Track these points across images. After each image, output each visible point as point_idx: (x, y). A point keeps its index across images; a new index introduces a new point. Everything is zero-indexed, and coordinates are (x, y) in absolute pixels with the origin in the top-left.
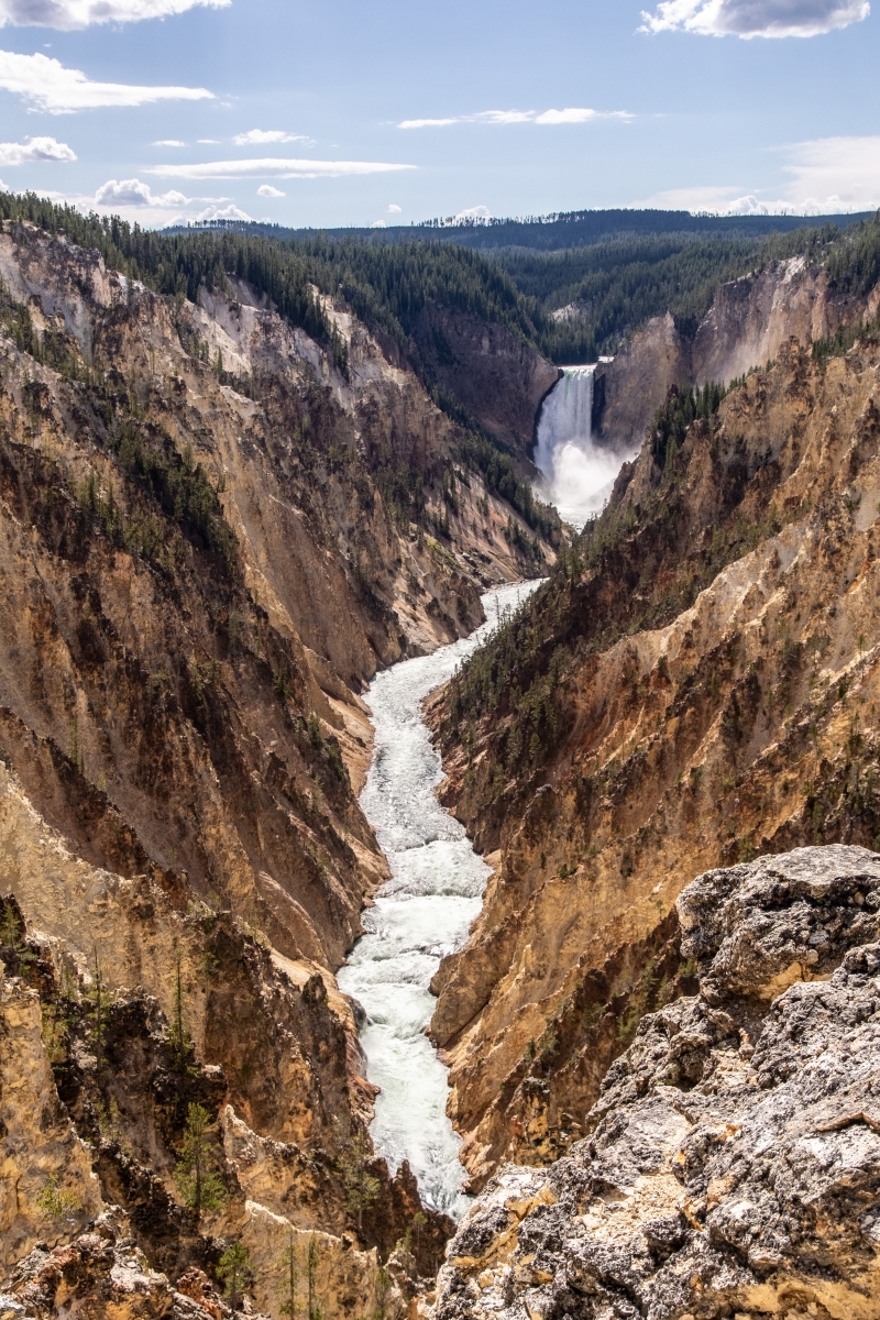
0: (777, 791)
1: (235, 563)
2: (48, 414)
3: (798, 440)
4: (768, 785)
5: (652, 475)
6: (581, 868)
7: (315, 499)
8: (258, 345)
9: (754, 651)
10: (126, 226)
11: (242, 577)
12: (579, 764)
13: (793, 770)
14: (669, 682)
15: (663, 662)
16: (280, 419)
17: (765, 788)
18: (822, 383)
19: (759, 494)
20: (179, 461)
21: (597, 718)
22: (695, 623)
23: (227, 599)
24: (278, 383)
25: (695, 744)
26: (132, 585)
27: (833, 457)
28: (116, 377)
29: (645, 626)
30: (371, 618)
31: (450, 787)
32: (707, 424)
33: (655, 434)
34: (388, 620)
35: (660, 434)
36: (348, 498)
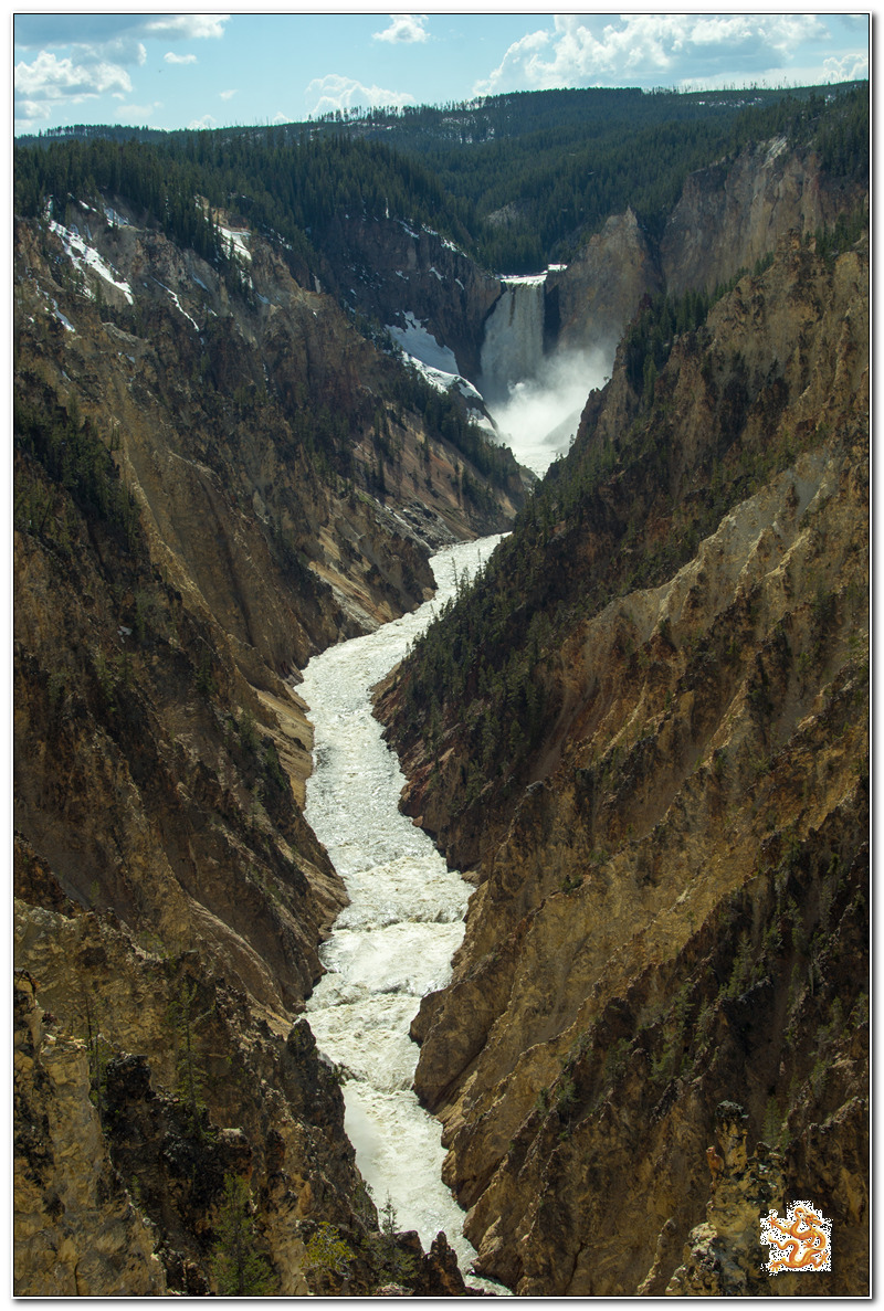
0: (819, 771)
1: (137, 535)
3: (805, 352)
4: (810, 765)
5: (628, 404)
6: (588, 879)
7: (226, 453)
8: (141, 272)
9: (778, 605)
11: (147, 552)
12: (570, 754)
13: (837, 746)
14: (674, 650)
15: (665, 626)
16: (175, 359)
17: (805, 769)
18: (830, 283)
19: (765, 419)
20: (63, 416)
21: (589, 697)
22: (701, 577)
23: (132, 580)
25: (714, 723)
27: (851, 370)
29: (639, 584)
30: (299, 594)
31: (413, 792)
32: (695, 338)
33: (629, 354)
34: (320, 594)
35: (635, 353)
36: (263, 449)
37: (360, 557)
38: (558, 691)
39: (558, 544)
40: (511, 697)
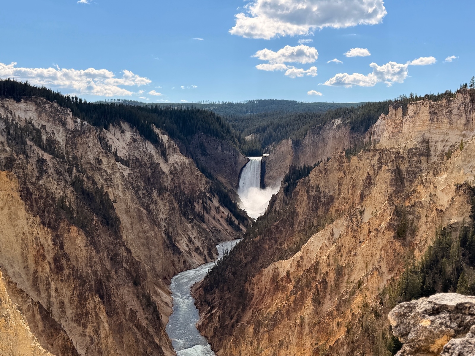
0: (334, 326)
1: (119, 231)
2: (46, 171)
3: (340, 187)
4: (331, 323)
5: (284, 199)
7: (152, 206)
8: (131, 146)
9: (324, 268)
10: (81, 100)
11: (121, 237)
12: (254, 313)
13: (341, 317)
14: (291, 281)
15: (288, 273)
16: (139, 175)
17: (330, 324)
18: (349, 165)
19: (325, 207)
20: (99, 191)
21: (263, 295)
22: (301, 257)
24: (139, 161)
25: (301, 306)
26: (77, 239)
27: (353, 194)
28: (75, 158)
29: (281, 258)
30: (172, 254)
31: (202, 323)
32: (305, 180)
33: (285, 183)
34: (179, 254)
35: (287, 184)
36: (165, 206)
37: (194, 243)
38: (253, 292)
39: (257, 243)
40: (237, 292)
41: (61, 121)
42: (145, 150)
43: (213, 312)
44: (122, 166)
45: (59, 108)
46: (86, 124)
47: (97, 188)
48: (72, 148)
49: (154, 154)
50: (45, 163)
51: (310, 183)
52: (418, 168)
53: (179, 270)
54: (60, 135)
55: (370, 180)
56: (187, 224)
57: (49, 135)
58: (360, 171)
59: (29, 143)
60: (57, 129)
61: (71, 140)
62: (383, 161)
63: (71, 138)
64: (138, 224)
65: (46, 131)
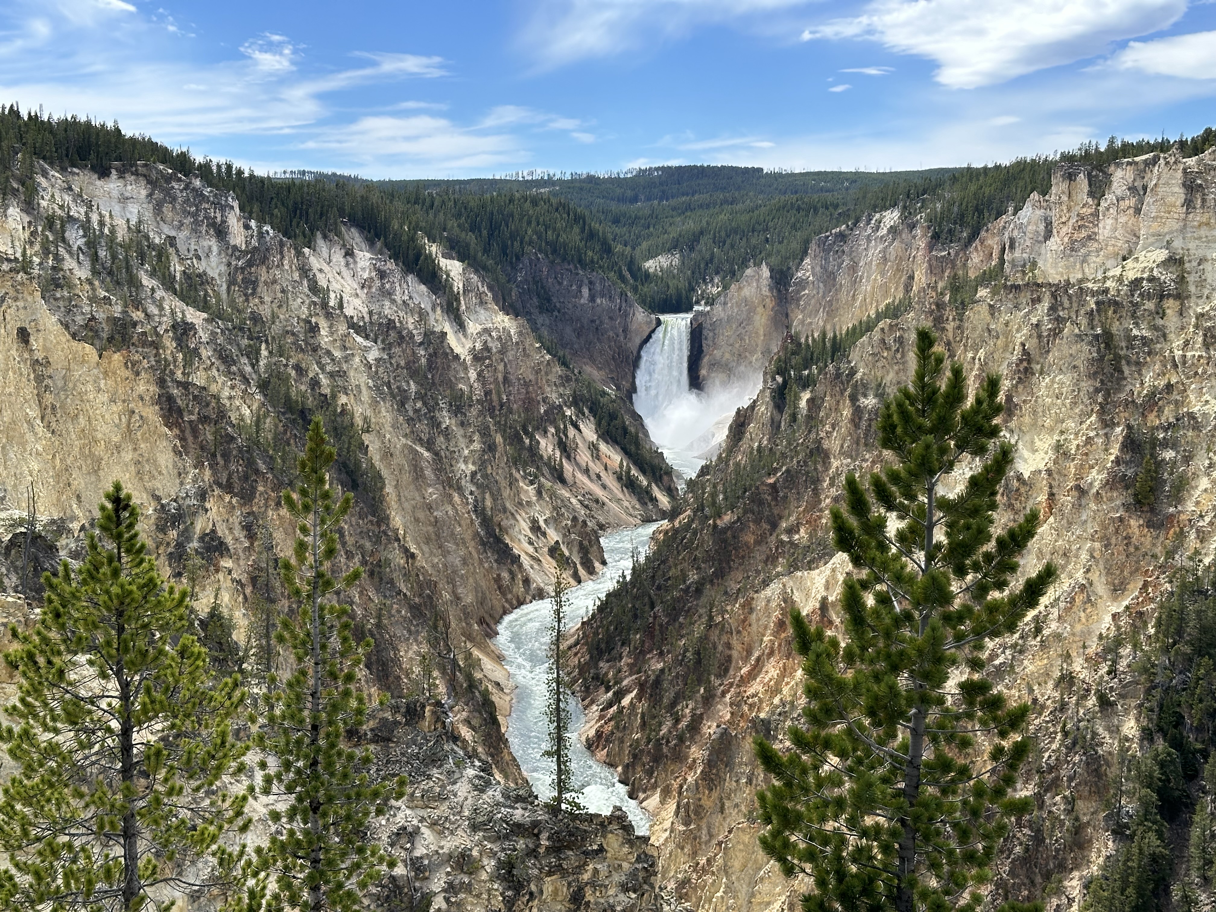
5: (772, 418)
7: (439, 442)
8: (374, 290)
11: (389, 519)
15: (822, 602)
23: (377, 540)
24: (395, 328)
28: (255, 317)
29: (793, 567)
30: (496, 561)
31: (597, 731)
32: (839, 368)
33: (774, 379)
34: (513, 562)
35: (779, 379)
36: (472, 441)
37: (544, 534)
38: (728, 652)
39: (725, 530)
40: (688, 654)
41: (213, 224)
42: (406, 298)
43: (626, 701)
44: (359, 339)
45: (207, 191)
46: (271, 232)
47: (321, 395)
48: (245, 295)
49: (429, 310)
50: (192, 333)
51: (859, 376)
52: (1155, 328)
53: (515, 602)
54: (214, 259)
55: (1029, 361)
56: (525, 487)
57: (189, 262)
58: (999, 342)
59: (147, 281)
60: (204, 247)
61: (243, 273)
62: (1061, 313)
63: (242, 268)
64: (412, 487)
65: (177, 251)
